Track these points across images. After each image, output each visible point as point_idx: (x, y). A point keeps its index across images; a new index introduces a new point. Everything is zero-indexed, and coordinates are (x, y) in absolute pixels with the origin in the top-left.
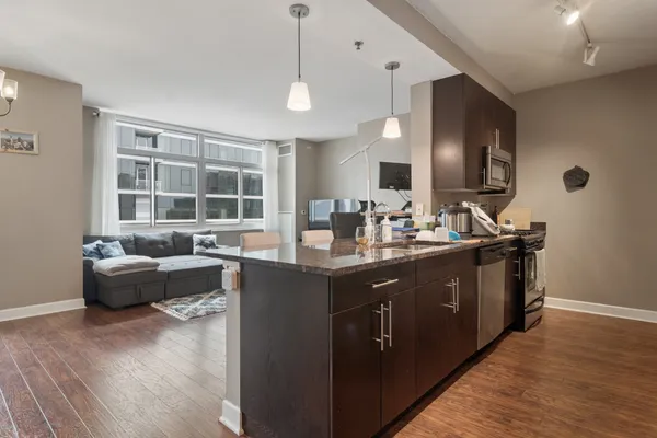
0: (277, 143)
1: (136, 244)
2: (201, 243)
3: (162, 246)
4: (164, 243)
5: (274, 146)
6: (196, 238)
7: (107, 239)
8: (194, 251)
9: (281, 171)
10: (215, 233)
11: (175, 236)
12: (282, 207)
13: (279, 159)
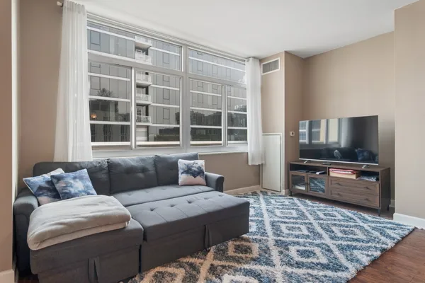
0: (261, 60)
1: (109, 171)
2: (188, 171)
3: (141, 175)
4: (144, 170)
5: (258, 63)
6: (182, 164)
7: (70, 167)
8: (180, 181)
9: (265, 90)
10: (202, 157)
11: (157, 160)
12: (266, 128)
13: (262, 77)
